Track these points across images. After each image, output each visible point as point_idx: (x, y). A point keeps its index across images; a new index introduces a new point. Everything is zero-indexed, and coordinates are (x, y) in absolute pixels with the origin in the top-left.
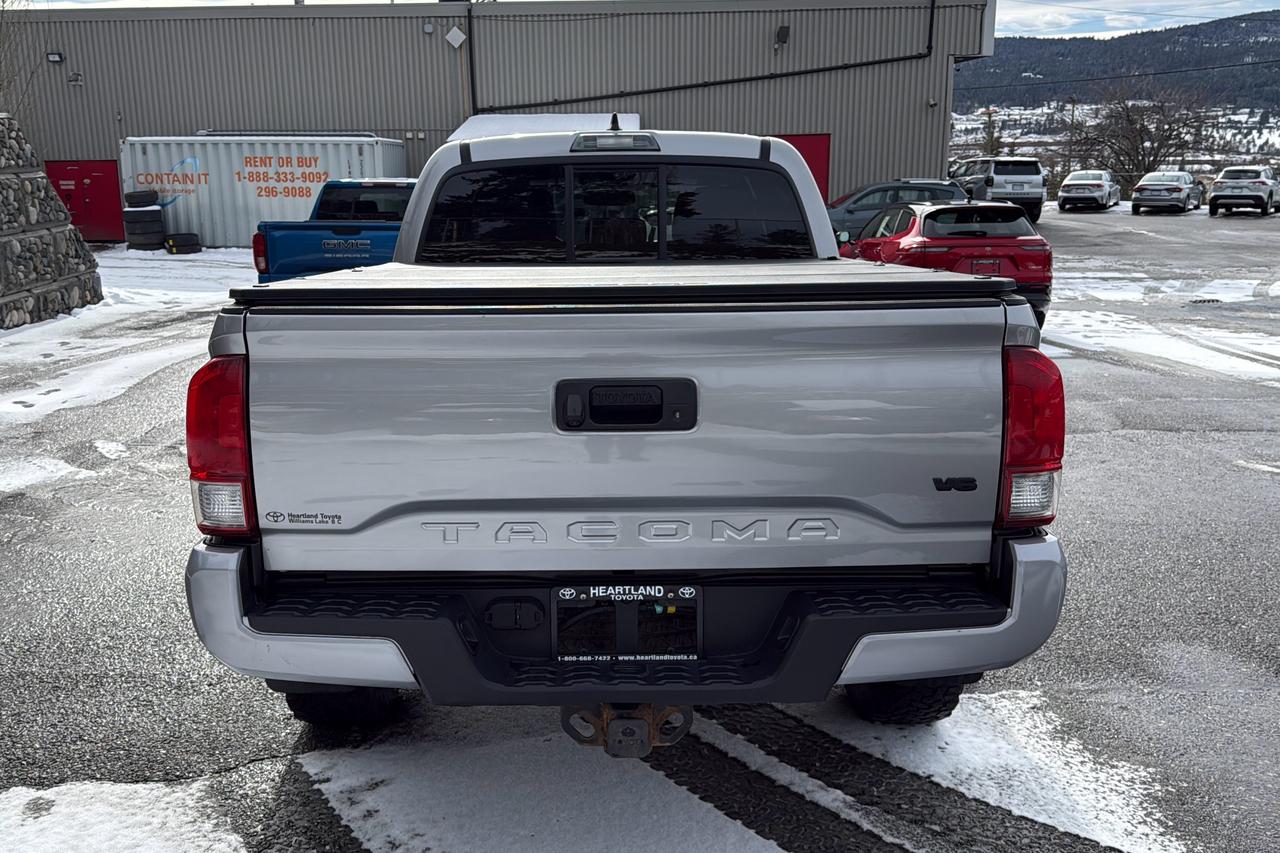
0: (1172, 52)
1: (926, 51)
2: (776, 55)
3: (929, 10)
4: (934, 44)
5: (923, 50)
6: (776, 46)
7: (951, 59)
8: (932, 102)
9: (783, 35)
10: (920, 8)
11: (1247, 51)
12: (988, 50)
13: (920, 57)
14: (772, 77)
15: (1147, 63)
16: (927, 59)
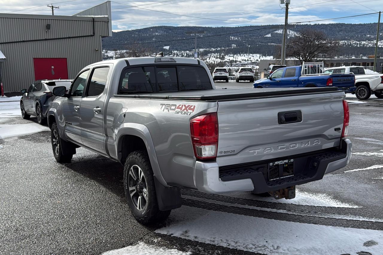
0: (134, 37)
1: (93, 34)
2: (46, 33)
3: (93, 22)
4: (95, 32)
5: (92, 34)
6: (46, 30)
7: (100, 37)
8: (97, 50)
9: (48, 27)
10: (90, 21)
11: (153, 37)
12: (111, 35)
13: (91, 36)
14: (46, 40)
15: (128, 39)
16: (93, 37)
